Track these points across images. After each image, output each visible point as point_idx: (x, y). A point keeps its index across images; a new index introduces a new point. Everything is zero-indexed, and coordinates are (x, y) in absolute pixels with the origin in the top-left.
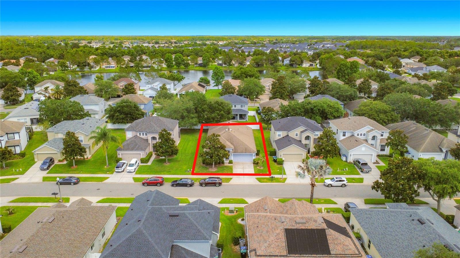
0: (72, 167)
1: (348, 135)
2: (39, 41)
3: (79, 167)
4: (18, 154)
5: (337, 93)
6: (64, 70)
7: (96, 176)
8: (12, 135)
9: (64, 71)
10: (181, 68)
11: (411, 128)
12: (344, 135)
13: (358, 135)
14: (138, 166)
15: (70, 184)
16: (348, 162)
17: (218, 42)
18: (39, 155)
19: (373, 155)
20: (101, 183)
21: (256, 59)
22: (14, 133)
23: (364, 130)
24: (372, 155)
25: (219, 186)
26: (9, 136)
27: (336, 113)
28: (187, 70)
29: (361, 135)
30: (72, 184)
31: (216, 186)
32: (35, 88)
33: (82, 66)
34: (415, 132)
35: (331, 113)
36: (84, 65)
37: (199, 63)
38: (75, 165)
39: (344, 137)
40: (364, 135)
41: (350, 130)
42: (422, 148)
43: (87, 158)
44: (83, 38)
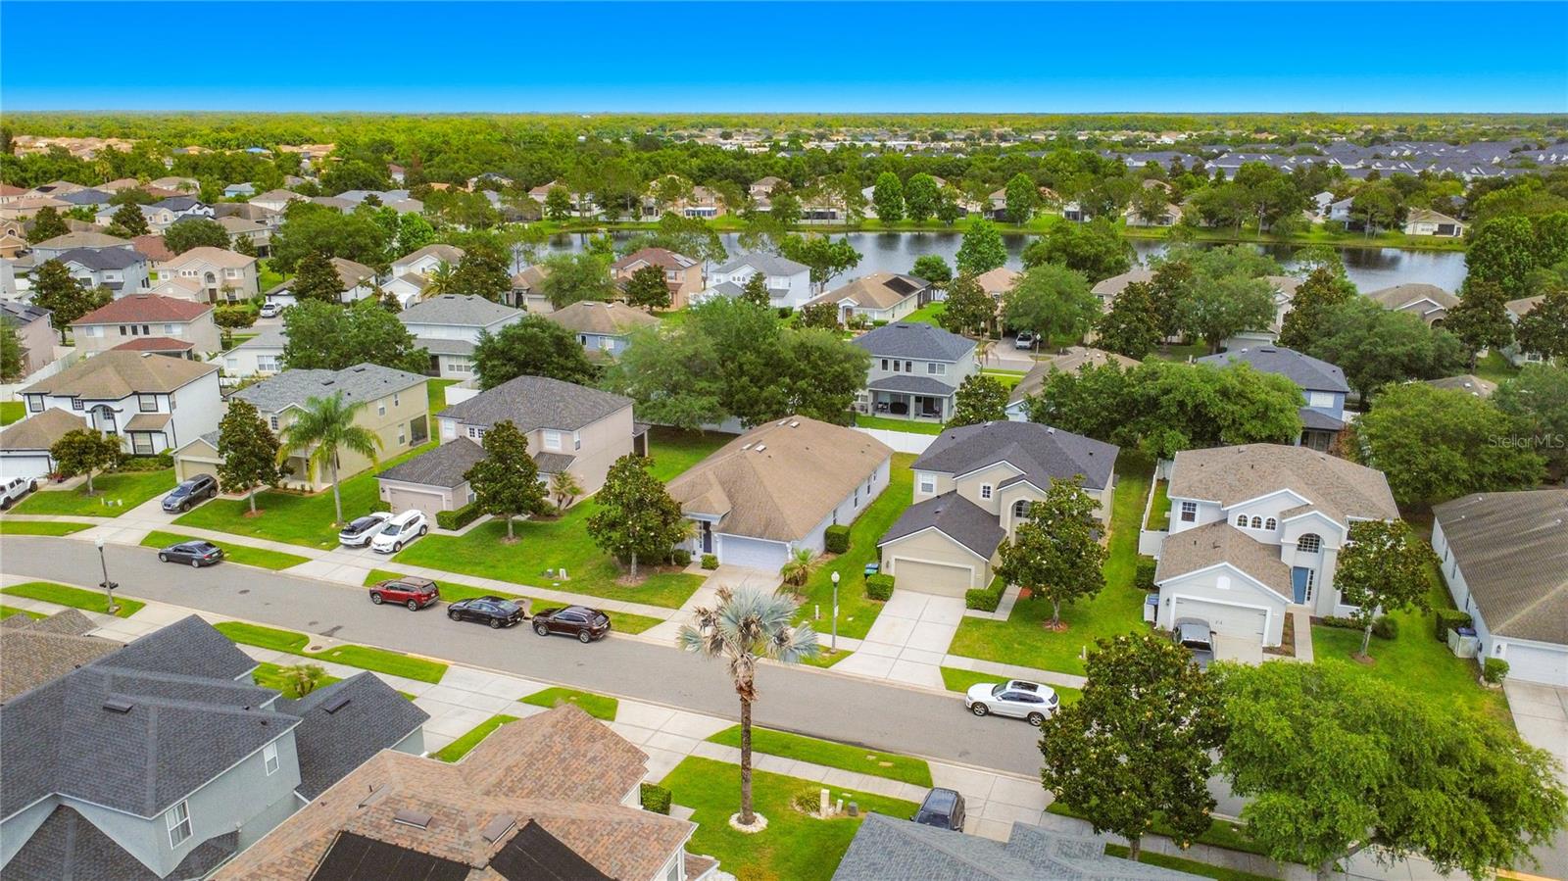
0: (247, 514)
1: (1203, 517)
2: (590, 128)
3: (264, 516)
4: (156, 456)
5: (1355, 344)
6: (559, 218)
7: (278, 550)
8: (150, 400)
9: (557, 222)
10: (928, 225)
11: (1543, 521)
12: (1188, 516)
13: (1243, 521)
14: (420, 535)
15: (188, 561)
16: (1158, 626)
17: (1159, 137)
18: (186, 465)
19: (1268, 615)
20: (274, 572)
21: (1211, 198)
22: (155, 394)
23: (1268, 505)
24: (1264, 613)
25: (591, 640)
26: (145, 400)
27: (1254, 422)
28: (949, 229)
29: (1257, 523)
30: (195, 563)
31: (578, 638)
32: (394, 268)
33: (614, 207)
34: (1542, 541)
35: (1234, 421)
36: (619, 205)
37: (996, 208)
38: (257, 508)
39: (1188, 526)
40: (1271, 524)
41: (1215, 497)
42: (1517, 617)
43: (311, 491)
44: (717, 120)
